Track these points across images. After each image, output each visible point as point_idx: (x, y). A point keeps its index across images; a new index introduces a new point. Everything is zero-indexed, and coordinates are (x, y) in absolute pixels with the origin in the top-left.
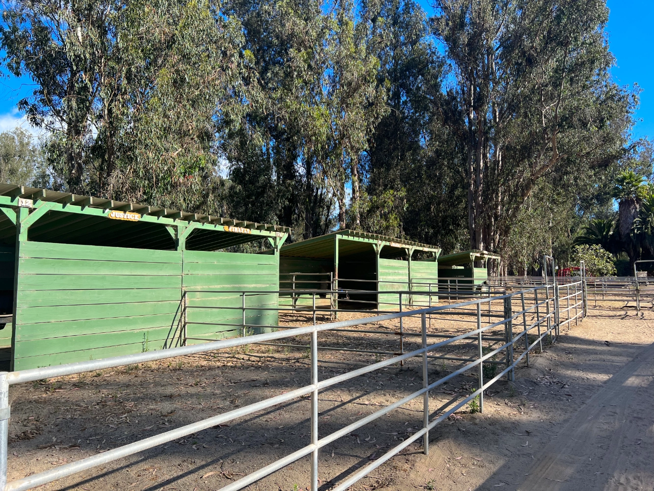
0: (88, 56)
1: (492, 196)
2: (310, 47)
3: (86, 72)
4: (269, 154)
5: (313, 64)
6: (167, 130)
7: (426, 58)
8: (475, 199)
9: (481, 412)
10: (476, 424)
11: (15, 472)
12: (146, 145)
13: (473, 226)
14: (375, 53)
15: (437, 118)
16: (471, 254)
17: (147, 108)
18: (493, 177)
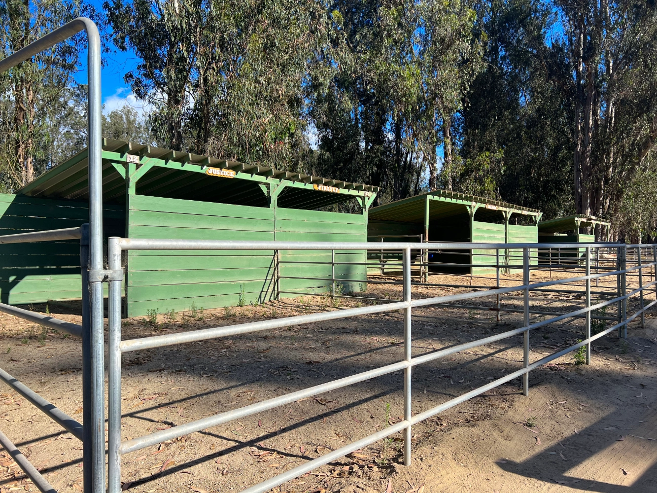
0: (184, 25)
1: (602, 157)
2: (401, 4)
3: (183, 42)
4: (356, 119)
5: (403, 22)
6: (258, 96)
7: (528, 7)
8: (582, 161)
9: (587, 364)
10: (582, 375)
11: (130, 388)
12: (239, 111)
13: (579, 190)
14: (471, 5)
15: (540, 74)
16: (576, 219)
17: (239, 75)
18: (605, 135)
